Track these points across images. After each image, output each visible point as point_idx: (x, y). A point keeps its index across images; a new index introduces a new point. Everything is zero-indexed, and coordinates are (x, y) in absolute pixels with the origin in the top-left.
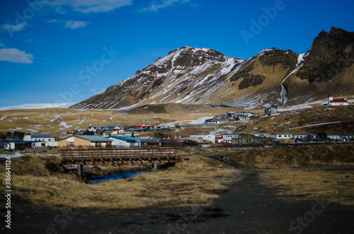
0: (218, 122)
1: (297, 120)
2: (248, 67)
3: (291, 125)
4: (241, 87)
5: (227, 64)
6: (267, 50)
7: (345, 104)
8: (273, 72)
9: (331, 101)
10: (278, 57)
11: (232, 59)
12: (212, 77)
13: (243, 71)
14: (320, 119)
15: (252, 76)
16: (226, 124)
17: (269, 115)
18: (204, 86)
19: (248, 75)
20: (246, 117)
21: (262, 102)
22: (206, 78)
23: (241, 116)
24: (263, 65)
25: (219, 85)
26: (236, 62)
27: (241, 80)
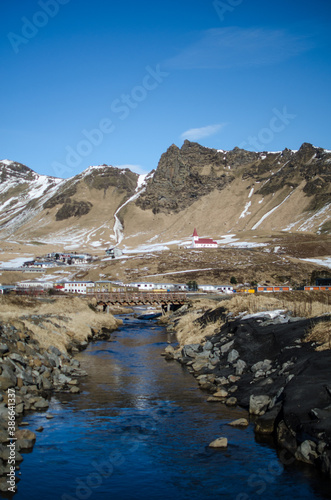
0: (44, 266)
1: (156, 266)
2: (69, 190)
3: (149, 271)
4: (60, 216)
5: (38, 184)
6: (96, 167)
7: (213, 246)
8: (104, 197)
9: (196, 242)
10: (111, 178)
11: (45, 177)
12: (16, 202)
13: (62, 196)
14: (186, 265)
15: (75, 202)
16: (57, 269)
17: (113, 257)
18: (5, 214)
19: (69, 201)
20: (82, 259)
21: (89, 239)
22: (7, 203)
23: (76, 258)
24: (91, 188)
25: (27, 213)
26: (50, 181)
27: (59, 207)
